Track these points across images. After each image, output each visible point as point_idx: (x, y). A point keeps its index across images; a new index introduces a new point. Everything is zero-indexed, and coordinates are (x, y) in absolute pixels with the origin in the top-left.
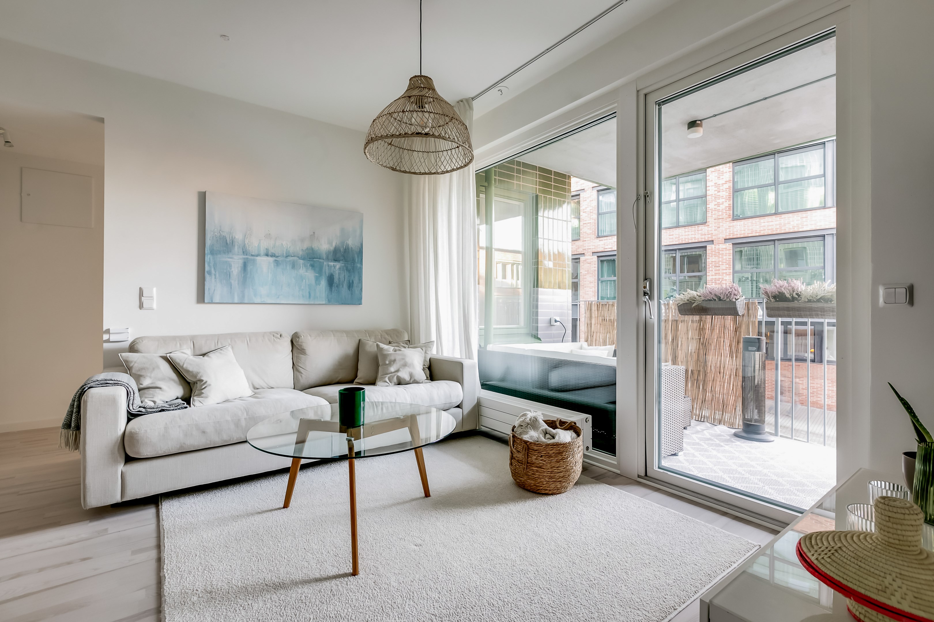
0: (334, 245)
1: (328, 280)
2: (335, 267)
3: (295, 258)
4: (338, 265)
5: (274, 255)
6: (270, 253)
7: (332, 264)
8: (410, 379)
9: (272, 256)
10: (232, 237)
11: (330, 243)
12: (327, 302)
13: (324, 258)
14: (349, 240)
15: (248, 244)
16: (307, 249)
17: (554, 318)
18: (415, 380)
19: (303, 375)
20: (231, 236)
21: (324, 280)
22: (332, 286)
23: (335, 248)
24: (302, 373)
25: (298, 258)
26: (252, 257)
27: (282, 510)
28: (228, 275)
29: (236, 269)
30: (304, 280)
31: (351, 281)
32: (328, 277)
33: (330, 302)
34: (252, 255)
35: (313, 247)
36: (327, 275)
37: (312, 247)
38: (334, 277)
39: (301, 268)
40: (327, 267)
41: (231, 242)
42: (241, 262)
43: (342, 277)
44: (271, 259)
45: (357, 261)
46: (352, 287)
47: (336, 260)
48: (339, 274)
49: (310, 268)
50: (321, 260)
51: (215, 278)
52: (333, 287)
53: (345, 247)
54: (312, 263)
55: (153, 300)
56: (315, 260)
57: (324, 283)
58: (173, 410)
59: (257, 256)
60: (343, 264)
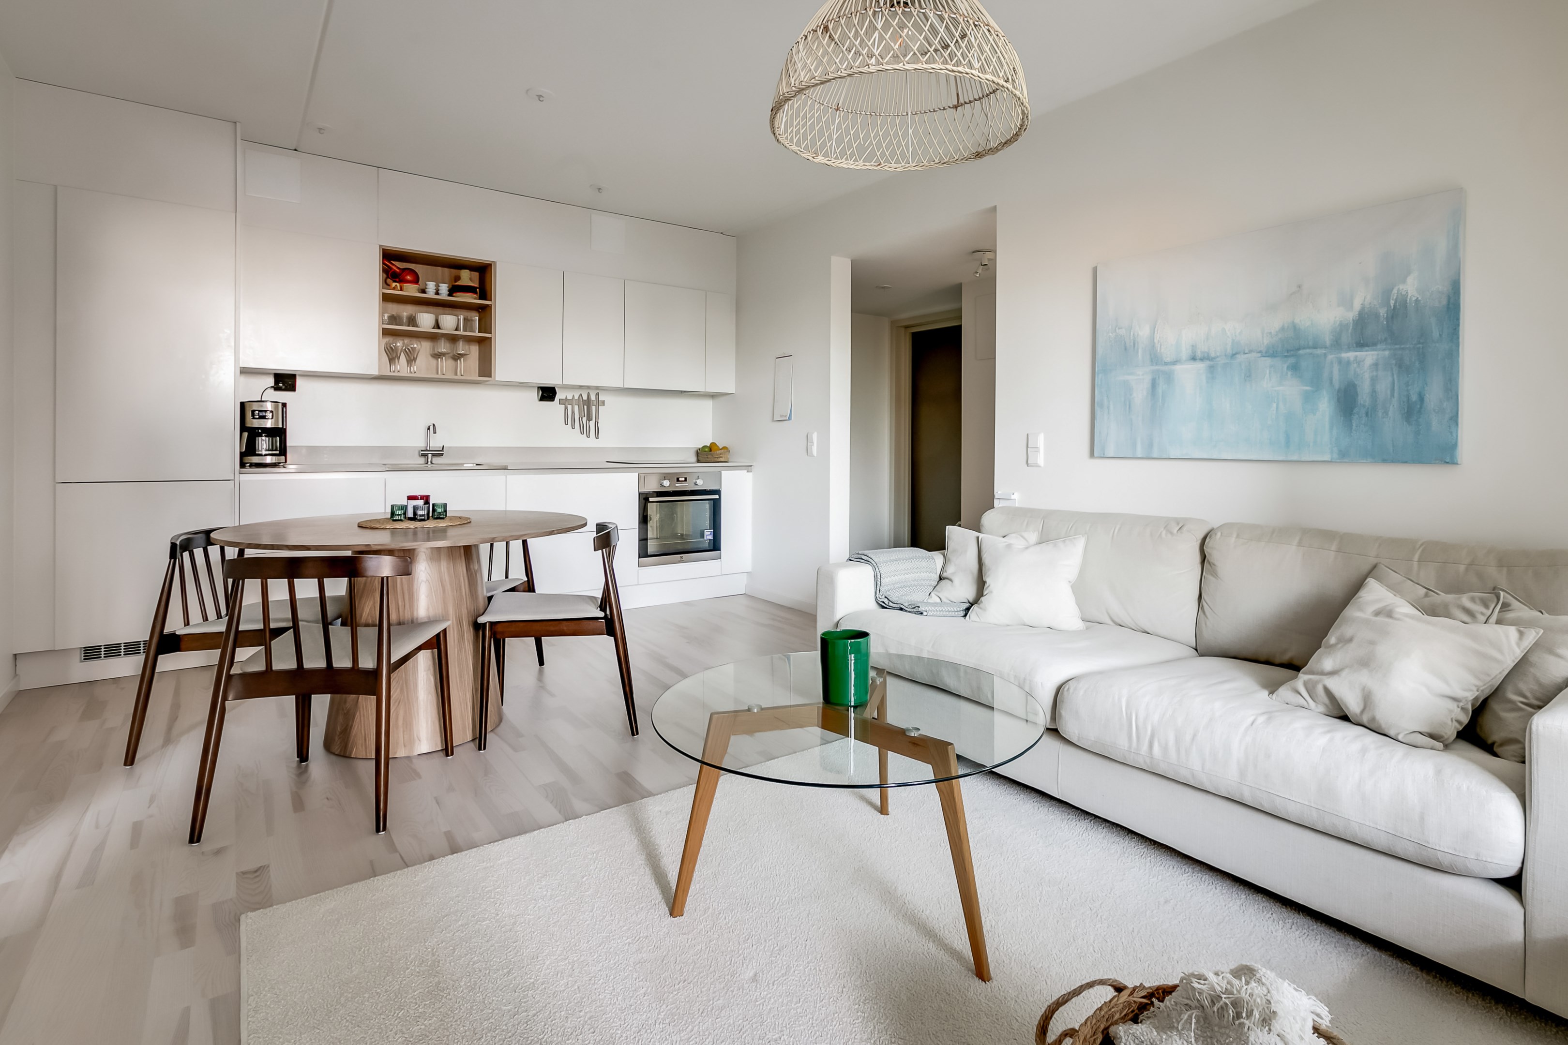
0: (1357, 306)
1: (1339, 400)
2: (1359, 362)
3: (1254, 355)
4: (1369, 357)
5: (1206, 355)
6: (1199, 355)
7: (1351, 355)
9: (1202, 360)
10: (1134, 334)
11: (1346, 301)
12: (1335, 456)
13: (1328, 343)
14: (1410, 280)
15: (1158, 341)
16: (1283, 329)
20: (1132, 333)
21: (1326, 399)
22: (1351, 414)
23: (1361, 313)
25: (1259, 355)
26: (1166, 368)
28: (1128, 407)
29: (1140, 394)
30: (1275, 405)
31: (1414, 398)
32: (1339, 391)
33: (1344, 456)
34: (1166, 364)
35: (1297, 321)
36: (1337, 386)
37: (1293, 322)
38: (1359, 389)
39: (1267, 375)
40: (1336, 369)
41: (1132, 344)
42: (1148, 379)
43: (1383, 387)
44: (1201, 366)
45: (1436, 334)
46: (1420, 411)
47: (1361, 345)
48: (1374, 380)
49: (1289, 373)
50: (1319, 351)
51: (1109, 413)
52: (1355, 417)
53: (1392, 302)
54: (1292, 360)
55: (1038, 451)
56: (1301, 352)
57: (1325, 406)
59: (1175, 363)
60: (1387, 353)
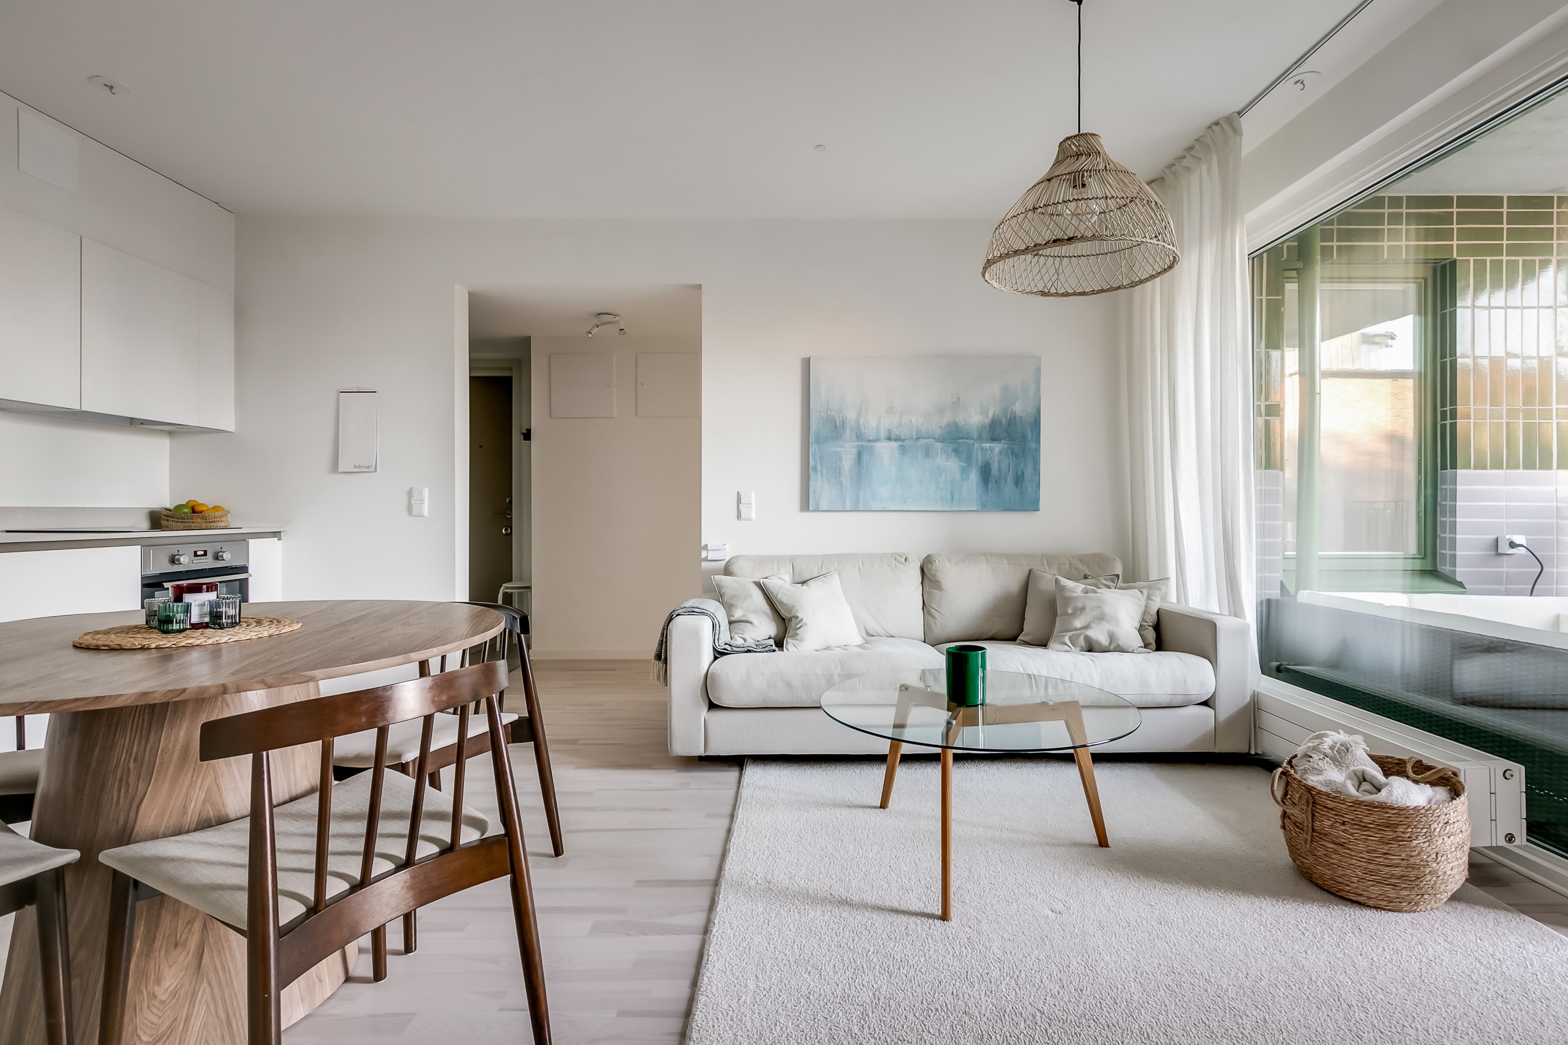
0: (991, 414)
1: (981, 473)
2: (992, 450)
3: (930, 440)
4: (998, 447)
5: (898, 437)
6: (893, 436)
7: (987, 445)
8: (1110, 644)
9: (896, 440)
10: (843, 417)
11: (984, 412)
12: (980, 507)
13: (975, 437)
14: (1017, 404)
15: (863, 424)
16: (948, 425)
17: (1508, 537)
18: (1118, 646)
19: (937, 622)
20: (841, 416)
21: (974, 472)
22: (988, 481)
23: (993, 420)
24: (935, 618)
25: (934, 440)
26: (869, 444)
27: (877, 810)
28: (838, 472)
29: (848, 463)
30: (944, 474)
31: (1020, 473)
32: (981, 467)
33: (984, 507)
34: (869, 441)
35: (957, 420)
36: (980, 464)
37: (955, 421)
38: (992, 467)
39: (939, 455)
40: (979, 453)
41: (841, 424)
42: (854, 451)
43: (1004, 466)
44: (895, 445)
45: (1029, 437)
46: (1022, 481)
47: (993, 439)
48: (1000, 461)
49: (953, 454)
50: (969, 441)
51: (822, 476)
52: (990, 483)
53: (1009, 416)
54: (955, 446)
55: (751, 507)
56: (960, 441)
57: (974, 476)
58: (760, 652)
59: (876, 441)
60: (1006, 446)
